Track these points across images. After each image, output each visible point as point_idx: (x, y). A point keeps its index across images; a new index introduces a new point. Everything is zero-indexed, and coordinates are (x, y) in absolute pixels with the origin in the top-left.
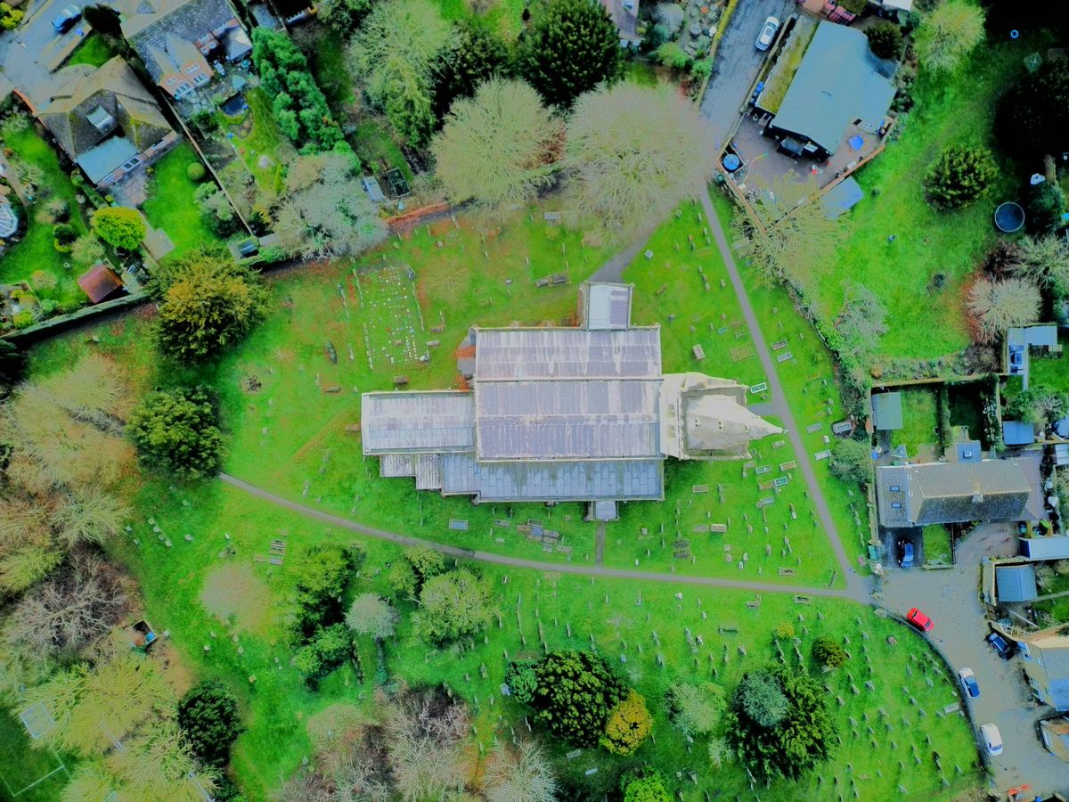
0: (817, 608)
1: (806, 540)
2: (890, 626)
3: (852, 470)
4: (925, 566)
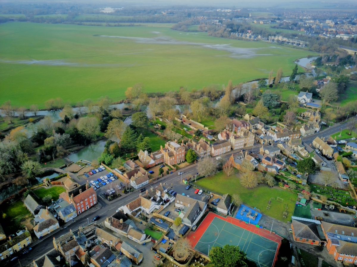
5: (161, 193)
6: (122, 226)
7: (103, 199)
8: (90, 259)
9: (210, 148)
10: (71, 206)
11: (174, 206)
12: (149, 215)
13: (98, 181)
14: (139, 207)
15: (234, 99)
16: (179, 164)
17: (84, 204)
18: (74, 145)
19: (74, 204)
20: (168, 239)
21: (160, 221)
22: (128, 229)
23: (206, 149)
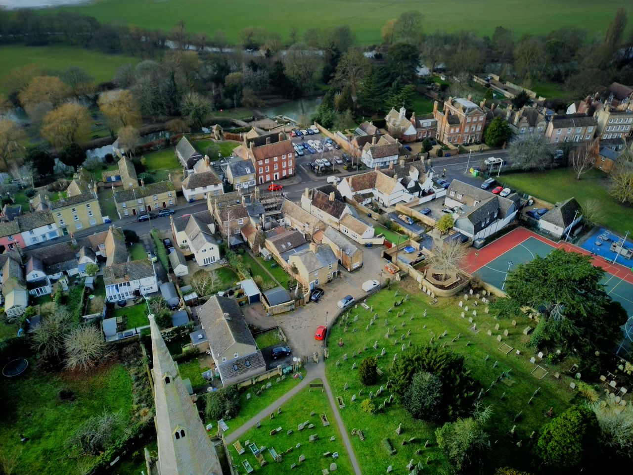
0: (342, 391)
1: (296, 415)
2: (333, 347)
3: (229, 399)
4: (285, 340)
5: (419, 176)
6: (332, 206)
7: (306, 171)
8: (265, 242)
9: (545, 123)
10: (248, 163)
11: (442, 203)
12: (386, 207)
13: (304, 145)
14: (370, 188)
15: (621, 58)
16: (467, 145)
17: (271, 165)
18: (273, 96)
19: (254, 160)
20: (418, 248)
21: (408, 219)
22: (341, 213)
23: (535, 123)
